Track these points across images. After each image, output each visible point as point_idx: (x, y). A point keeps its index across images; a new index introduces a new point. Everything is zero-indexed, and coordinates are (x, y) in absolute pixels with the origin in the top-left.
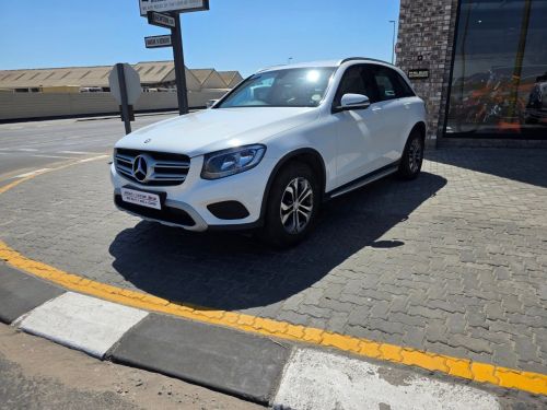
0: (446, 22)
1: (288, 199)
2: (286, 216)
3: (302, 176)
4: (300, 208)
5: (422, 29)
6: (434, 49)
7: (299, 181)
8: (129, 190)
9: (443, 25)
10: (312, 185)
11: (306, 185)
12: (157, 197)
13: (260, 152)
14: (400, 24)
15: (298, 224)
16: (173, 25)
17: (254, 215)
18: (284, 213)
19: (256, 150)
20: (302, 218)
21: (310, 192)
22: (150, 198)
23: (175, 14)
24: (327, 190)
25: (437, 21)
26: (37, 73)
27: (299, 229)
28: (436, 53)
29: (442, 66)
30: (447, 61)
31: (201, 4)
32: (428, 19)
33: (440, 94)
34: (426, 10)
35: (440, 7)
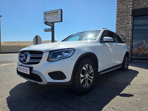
0: (130, 26)
1: (84, 72)
2: (83, 80)
3: (90, 63)
4: (88, 77)
5: (123, 28)
6: (127, 33)
7: (88, 65)
8: (20, 67)
9: (129, 27)
10: (93, 68)
11: (91, 67)
12: (28, 69)
13: (73, 51)
14: (116, 27)
15: (88, 84)
16: (52, 26)
17: (68, 79)
18: (82, 78)
19: (71, 51)
20: (89, 81)
21: (92, 71)
22: (26, 69)
23: (53, 23)
24: (99, 70)
25: (127, 26)
26: (20, 42)
27: (88, 86)
28: (128, 35)
29: (130, 38)
30: (131, 37)
31: (60, 20)
32: (125, 25)
33: (130, 46)
34: (124, 23)
35: (128, 22)
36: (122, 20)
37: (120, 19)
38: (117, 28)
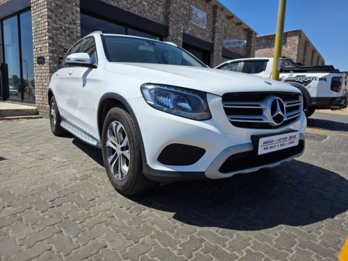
0: (79, 32)
14: (48, 22)
25: (73, 28)
32: (67, 25)
34: (65, 18)
35: (73, 20)
36: (61, 10)
37: (57, 5)
38: (50, 27)
